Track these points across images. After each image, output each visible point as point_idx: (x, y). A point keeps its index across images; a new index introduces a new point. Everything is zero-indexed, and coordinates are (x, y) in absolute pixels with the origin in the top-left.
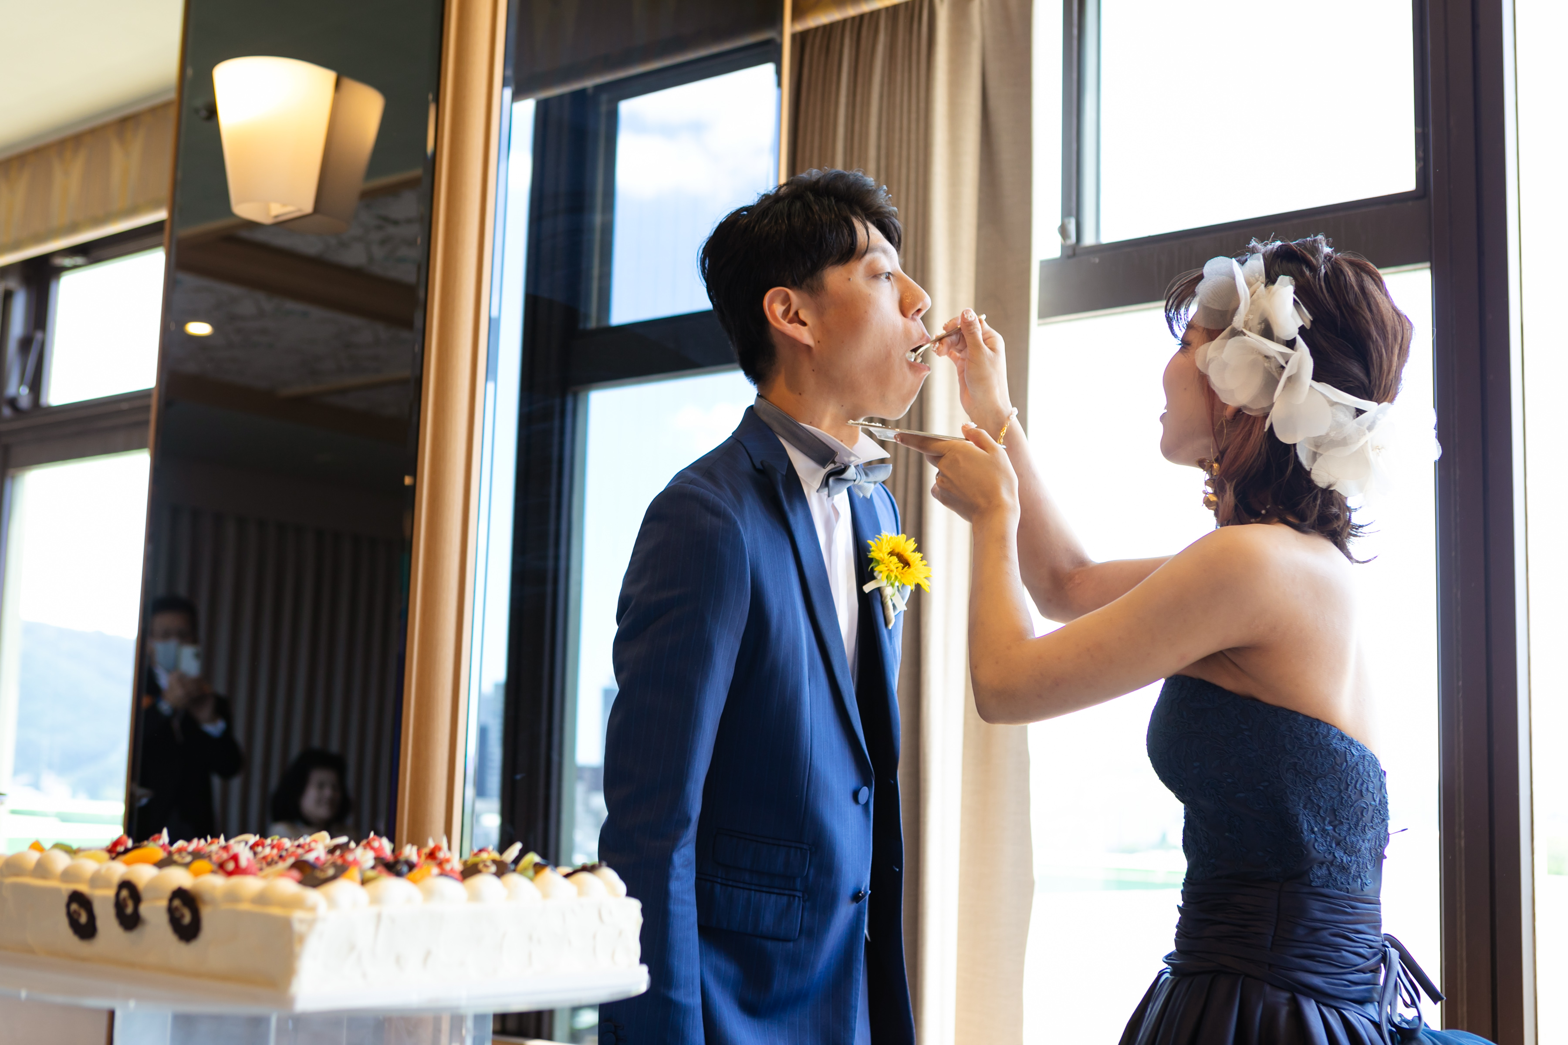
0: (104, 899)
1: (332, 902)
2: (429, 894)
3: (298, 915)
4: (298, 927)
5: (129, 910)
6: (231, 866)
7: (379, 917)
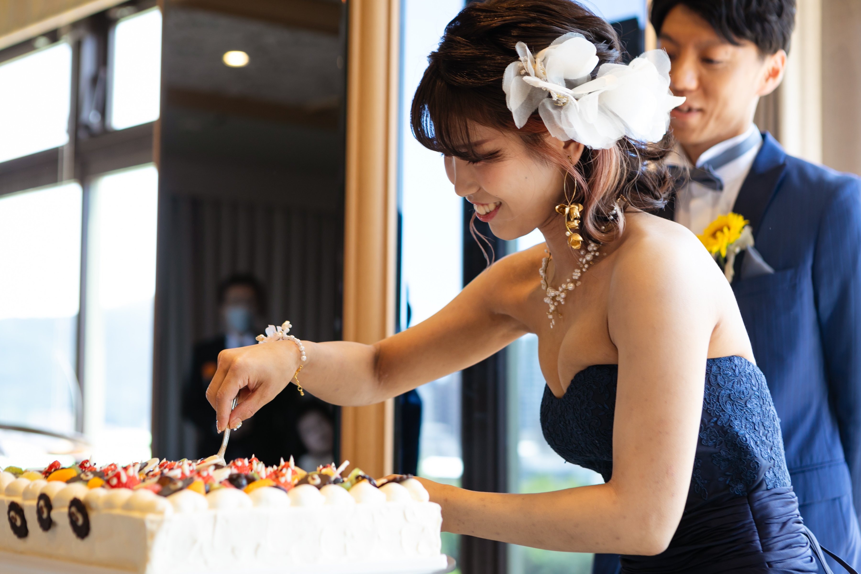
0: (31, 507)
1: (177, 508)
2: (258, 501)
3: (150, 517)
4: (149, 526)
5: (45, 515)
6: (115, 481)
7: (215, 518)
